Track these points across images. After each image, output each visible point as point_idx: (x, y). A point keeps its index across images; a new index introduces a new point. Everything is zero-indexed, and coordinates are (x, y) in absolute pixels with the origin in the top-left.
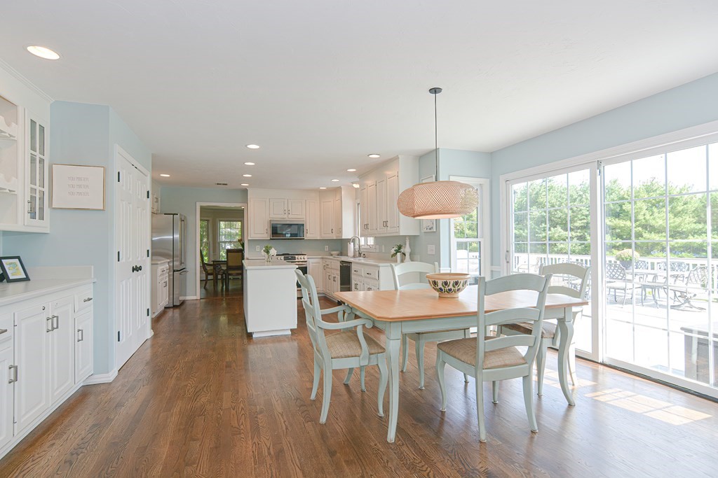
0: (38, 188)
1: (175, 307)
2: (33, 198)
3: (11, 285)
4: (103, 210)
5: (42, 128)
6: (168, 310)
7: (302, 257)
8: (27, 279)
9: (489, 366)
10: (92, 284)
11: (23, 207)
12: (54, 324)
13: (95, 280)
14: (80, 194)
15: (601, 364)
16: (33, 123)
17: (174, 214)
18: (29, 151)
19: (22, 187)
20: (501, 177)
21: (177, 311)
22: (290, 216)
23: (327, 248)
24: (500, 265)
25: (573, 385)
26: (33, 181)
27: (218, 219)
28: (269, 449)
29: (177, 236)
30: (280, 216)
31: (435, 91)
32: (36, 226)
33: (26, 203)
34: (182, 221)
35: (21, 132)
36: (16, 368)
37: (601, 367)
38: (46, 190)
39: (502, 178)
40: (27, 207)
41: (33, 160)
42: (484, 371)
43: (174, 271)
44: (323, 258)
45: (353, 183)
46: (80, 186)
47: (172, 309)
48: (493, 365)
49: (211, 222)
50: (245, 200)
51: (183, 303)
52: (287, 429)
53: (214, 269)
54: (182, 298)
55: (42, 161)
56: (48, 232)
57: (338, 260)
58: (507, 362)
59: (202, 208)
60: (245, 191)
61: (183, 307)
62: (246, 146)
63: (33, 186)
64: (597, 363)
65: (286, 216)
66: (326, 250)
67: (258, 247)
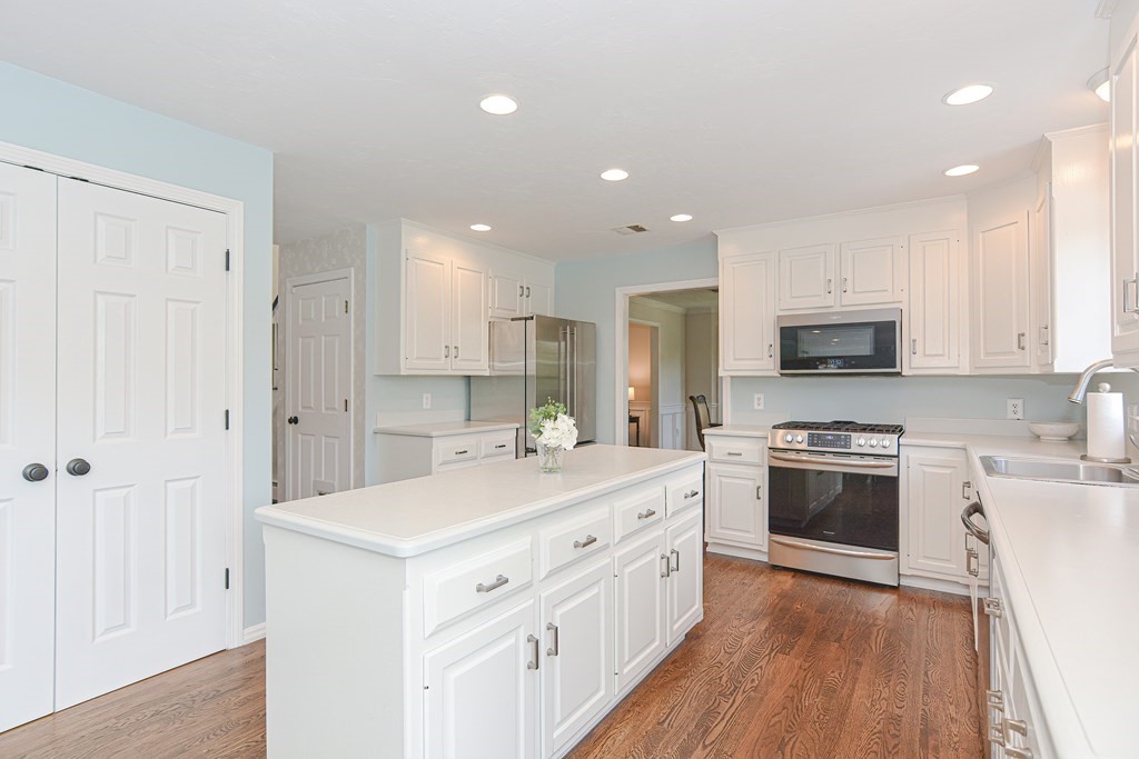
7: (875, 440)
17: (526, 319)
22: (847, 299)
23: (1015, 407)
30: (811, 301)
60: (711, 240)
66: (1011, 415)
67: (759, 399)
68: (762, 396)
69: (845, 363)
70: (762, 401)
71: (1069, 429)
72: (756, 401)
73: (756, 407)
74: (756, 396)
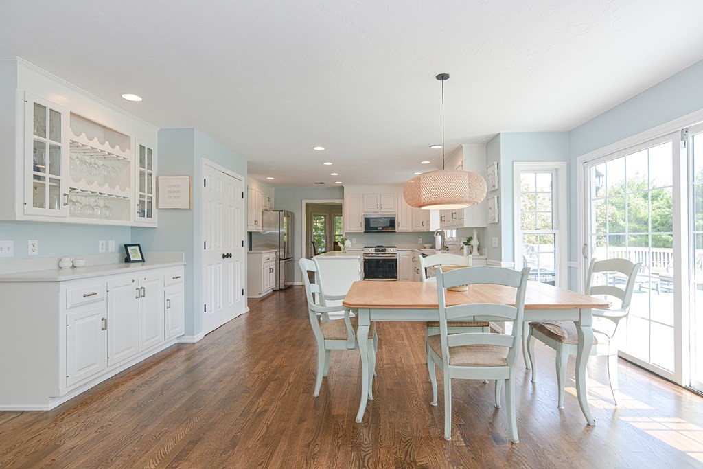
0: (146, 194)
1: (281, 290)
2: (142, 202)
3: (132, 264)
4: (190, 209)
5: (150, 151)
6: (275, 292)
7: (392, 249)
8: (143, 260)
9: (457, 362)
10: (183, 267)
11: (134, 209)
12: (141, 293)
13: (185, 263)
14: (175, 197)
15: (685, 388)
16: (142, 147)
17: (280, 211)
18: (139, 168)
19: (133, 194)
20: (578, 158)
21: (282, 294)
22: (382, 210)
23: (420, 241)
24: (577, 261)
25: (616, 405)
26: (142, 190)
27: (333, 215)
28: (258, 408)
29: (284, 230)
31: (442, 77)
32: (145, 222)
33: (136, 206)
35: (133, 155)
36: (106, 320)
37: (685, 392)
38: (154, 195)
39: (580, 160)
40: (137, 209)
41: (142, 174)
42: (450, 367)
43: (280, 260)
44: (412, 251)
46: (174, 192)
47: (278, 292)
48: (462, 362)
49: (327, 217)
50: (342, 197)
51: (291, 287)
52: (284, 395)
54: (289, 283)
55: (151, 175)
56: (156, 226)
58: (480, 361)
59: (307, 205)
60: (342, 188)
61: (289, 291)
62: (313, 148)
63: (142, 193)
64: (681, 386)
65: (378, 210)
66: (419, 243)
67: (354, 240)
69: (382, 228)
73: (354, 243)
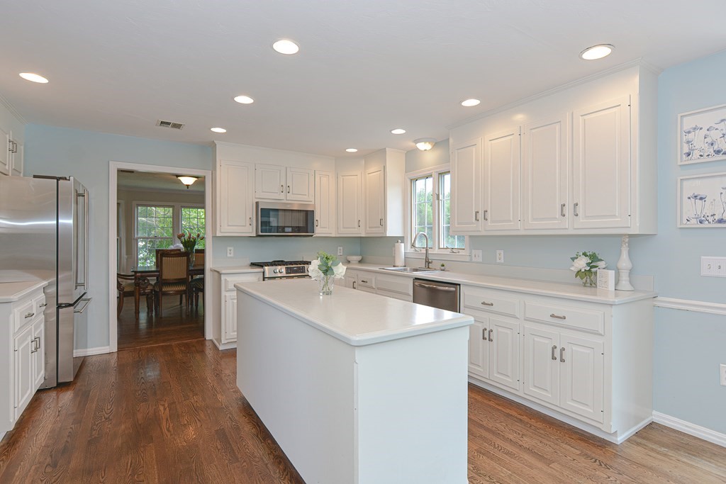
6: (44, 396)
17: (58, 179)
22: (290, 196)
29: (67, 221)
30: (273, 196)
34: (78, 195)
43: (59, 306)
45: (417, 141)
53: (137, 284)
54: (77, 355)
57: (409, 277)
65: (282, 196)
66: (339, 254)
67: (230, 250)
68: (232, 248)
69: (292, 230)
70: (232, 252)
71: (360, 258)
72: (229, 252)
73: (229, 255)
74: (229, 248)
